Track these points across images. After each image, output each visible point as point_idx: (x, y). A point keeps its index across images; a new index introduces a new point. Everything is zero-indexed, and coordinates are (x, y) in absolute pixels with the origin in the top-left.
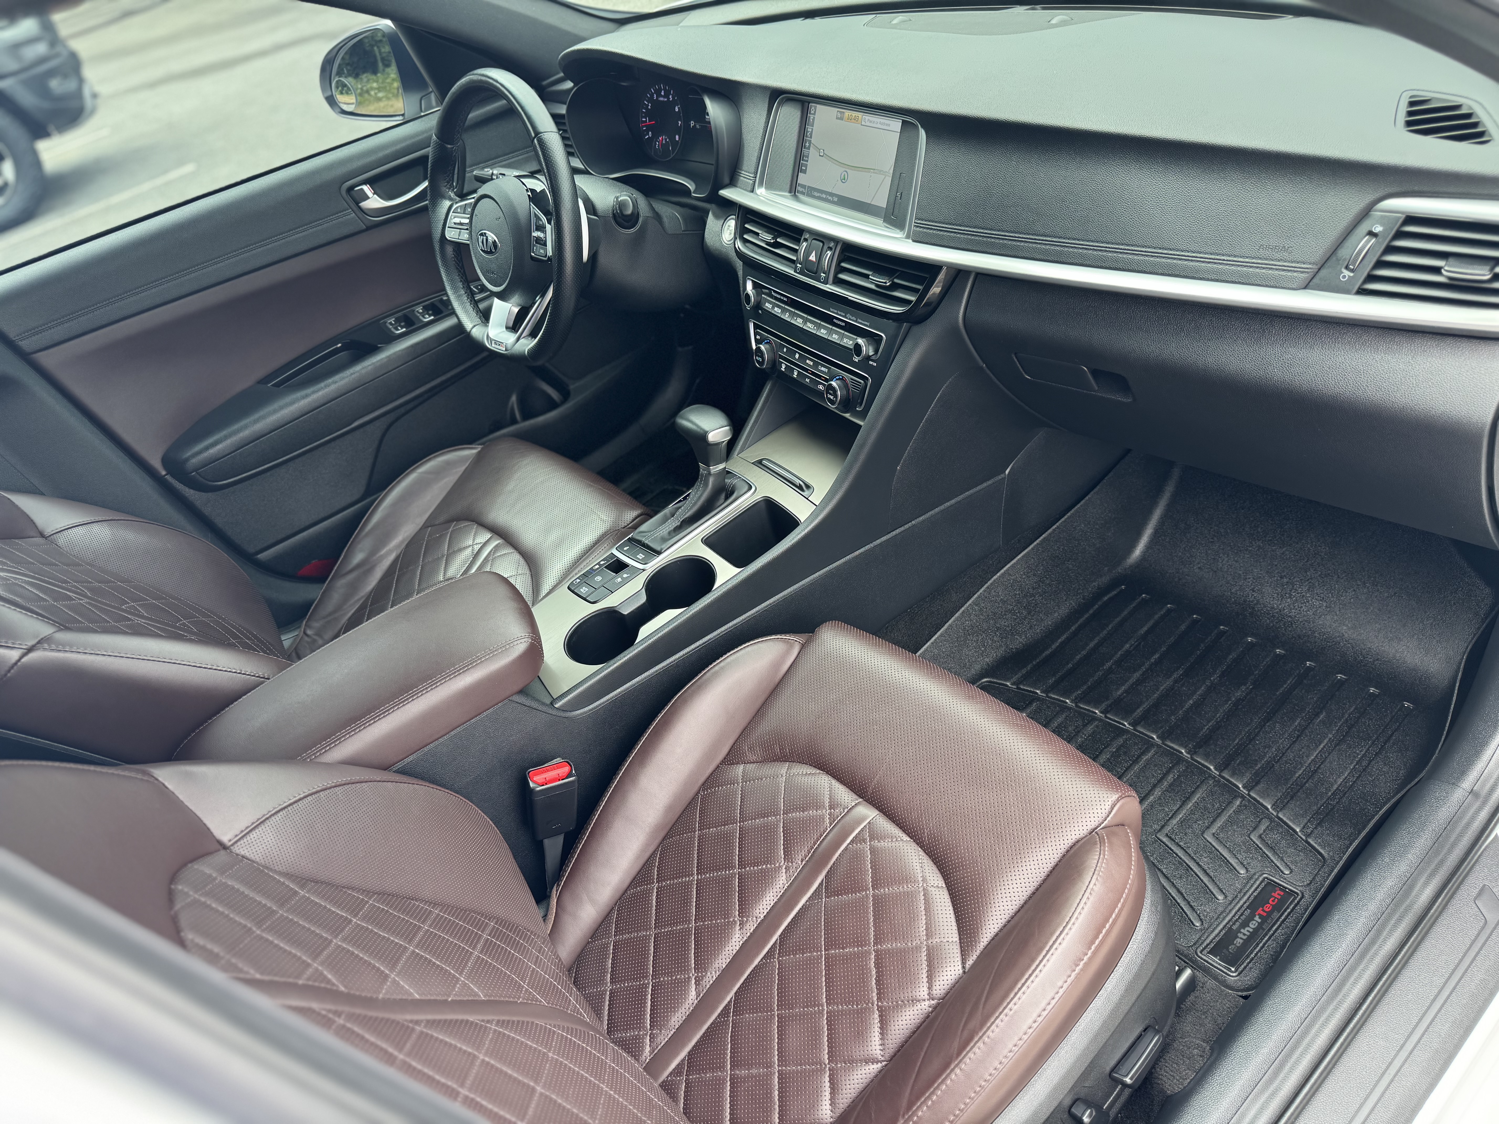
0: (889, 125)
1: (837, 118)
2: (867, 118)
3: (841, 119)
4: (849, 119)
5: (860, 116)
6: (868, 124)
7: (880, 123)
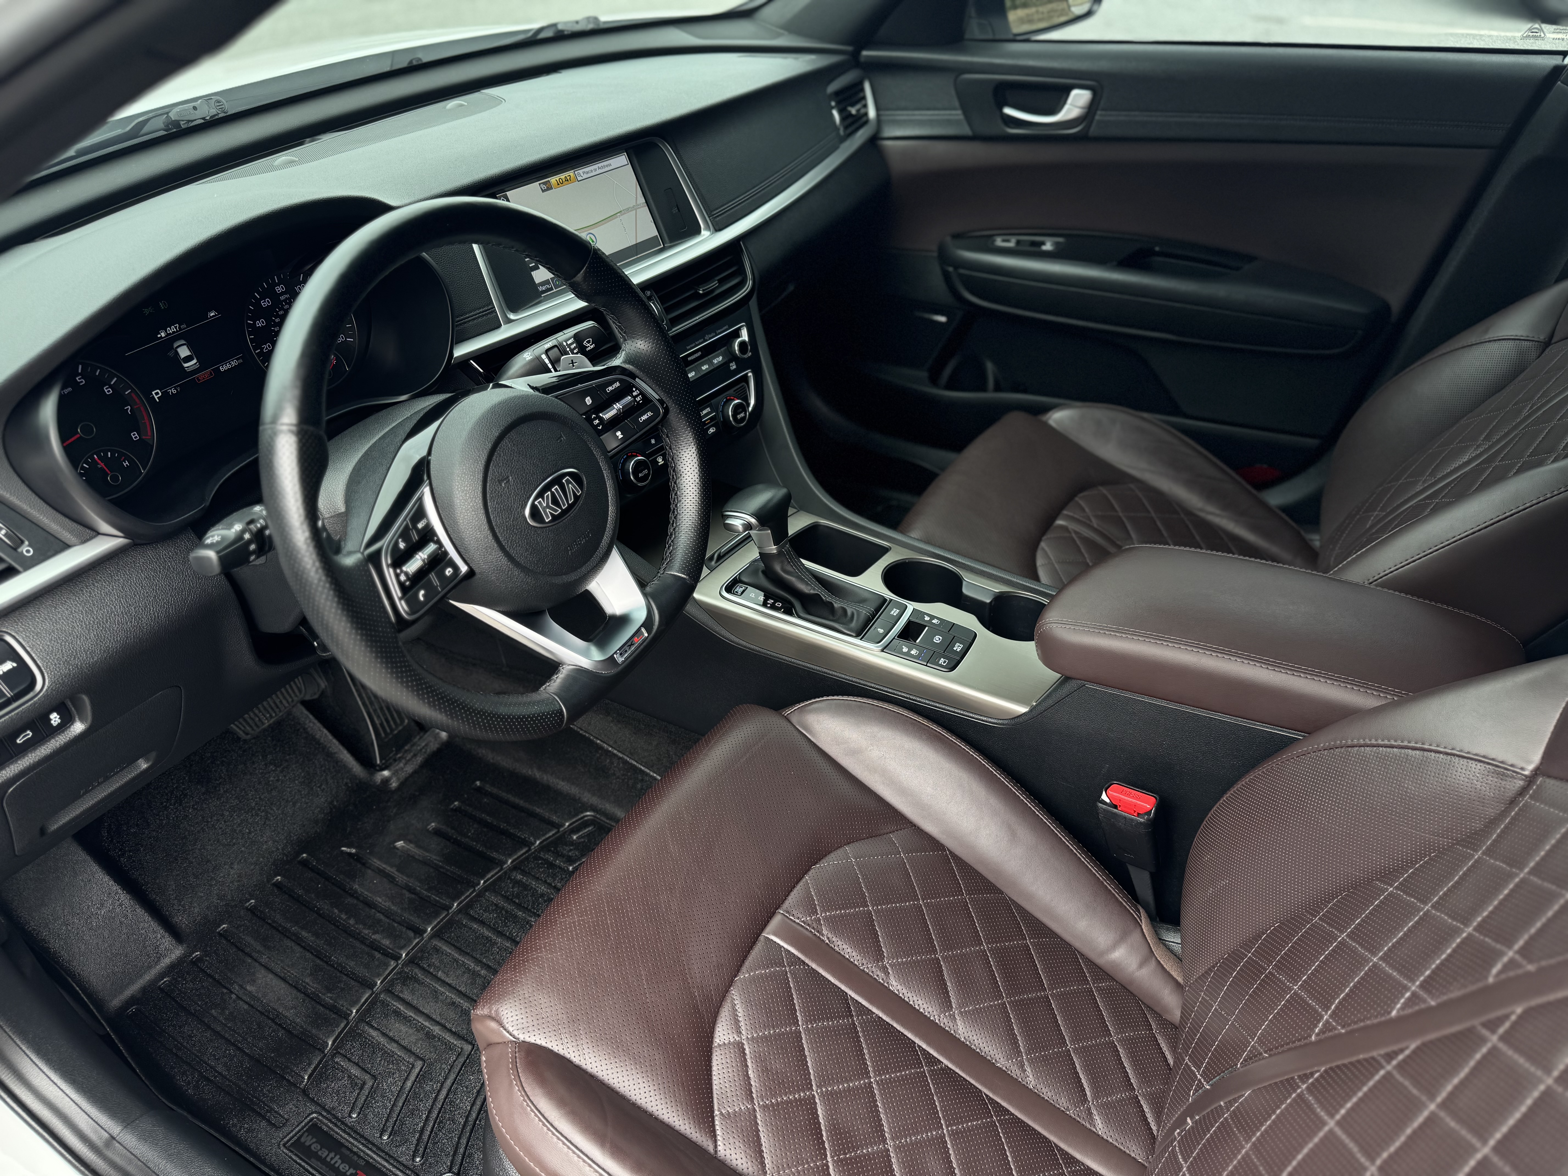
0: (610, 165)
1: (543, 191)
2: (580, 172)
3: (550, 188)
4: (560, 183)
5: (572, 174)
6: (585, 176)
7: (599, 168)
